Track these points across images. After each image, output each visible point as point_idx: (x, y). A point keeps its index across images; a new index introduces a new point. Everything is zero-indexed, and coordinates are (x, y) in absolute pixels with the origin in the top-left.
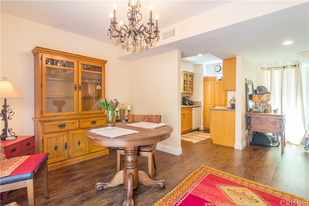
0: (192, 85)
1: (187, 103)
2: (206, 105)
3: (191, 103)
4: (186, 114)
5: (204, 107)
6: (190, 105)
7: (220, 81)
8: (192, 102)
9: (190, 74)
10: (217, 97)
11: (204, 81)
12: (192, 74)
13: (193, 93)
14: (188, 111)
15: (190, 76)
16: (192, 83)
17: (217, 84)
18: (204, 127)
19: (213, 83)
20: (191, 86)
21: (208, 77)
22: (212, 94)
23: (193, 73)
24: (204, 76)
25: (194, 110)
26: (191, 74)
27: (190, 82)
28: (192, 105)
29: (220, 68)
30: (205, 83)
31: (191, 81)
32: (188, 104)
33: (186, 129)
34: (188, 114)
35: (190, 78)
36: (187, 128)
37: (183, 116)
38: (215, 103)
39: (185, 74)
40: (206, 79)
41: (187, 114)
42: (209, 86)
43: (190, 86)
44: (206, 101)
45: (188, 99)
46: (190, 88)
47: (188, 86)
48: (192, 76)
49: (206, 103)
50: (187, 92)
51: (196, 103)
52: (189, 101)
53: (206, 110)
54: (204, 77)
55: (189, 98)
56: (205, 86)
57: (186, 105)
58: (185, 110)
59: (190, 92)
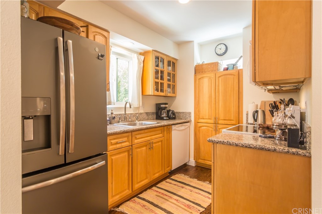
0: (174, 81)
1: (164, 115)
2: (199, 119)
3: (172, 116)
4: (156, 143)
5: (196, 123)
6: (170, 118)
7: (226, 72)
8: (174, 113)
9: (170, 59)
10: (221, 103)
11: (195, 74)
12: (174, 61)
13: (175, 97)
14: (161, 135)
15: (169, 65)
16: (173, 77)
17: (220, 79)
18: (196, 162)
19: (212, 75)
20: (171, 83)
21: (202, 65)
22: (210, 97)
23: (176, 60)
24: (195, 64)
25: (175, 130)
26: (172, 60)
27: (169, 74)
28: (174, 118)
29: (225, 47)
30: (199, 76)
31: (172, 72)
32: (165, 118)
33: (157, 175)
34: (161, 141)
35: (170, 68)
36: (159, 172)
37: (148, 147)
38: (217, 116)
39: (157, 58)
40: (199, 70)
41: (158, 142)
42: (206, 83)
43: (169, 83)
44: (199, 111)
45: (166, 108)
46: (169, 86)
47: (166, 82)
48: (174, 64)
49: (199, 116)
50: (162, 94)
51: (181, 115)
52: (168, 111)
53: (200, 129)
54: (196, 66)
55: (167, 106)
56: (197, 82)
57: (162, 119)
58: (152, 133)
59: (169, 95)
